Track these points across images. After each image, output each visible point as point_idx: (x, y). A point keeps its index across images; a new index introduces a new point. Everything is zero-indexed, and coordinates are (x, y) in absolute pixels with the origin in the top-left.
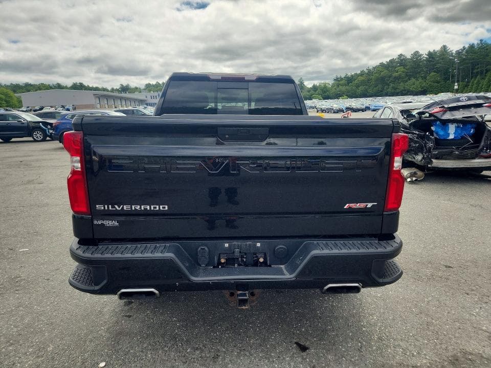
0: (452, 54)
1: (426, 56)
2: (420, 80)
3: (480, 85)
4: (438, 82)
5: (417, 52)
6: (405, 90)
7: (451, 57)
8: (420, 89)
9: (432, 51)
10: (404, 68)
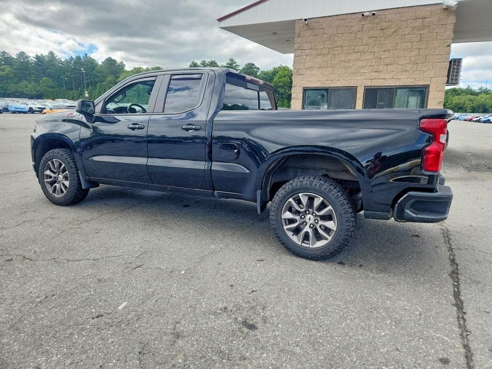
0: (61, 61)
1: (34, 59)
2: (33, 84)
3: (93, 95)
4: (53, 88)
5: (24, 53)
6: (17, 92)
7: (61, 65)
8: (35, 93)
9: (39, 55)
10: (11, 67)
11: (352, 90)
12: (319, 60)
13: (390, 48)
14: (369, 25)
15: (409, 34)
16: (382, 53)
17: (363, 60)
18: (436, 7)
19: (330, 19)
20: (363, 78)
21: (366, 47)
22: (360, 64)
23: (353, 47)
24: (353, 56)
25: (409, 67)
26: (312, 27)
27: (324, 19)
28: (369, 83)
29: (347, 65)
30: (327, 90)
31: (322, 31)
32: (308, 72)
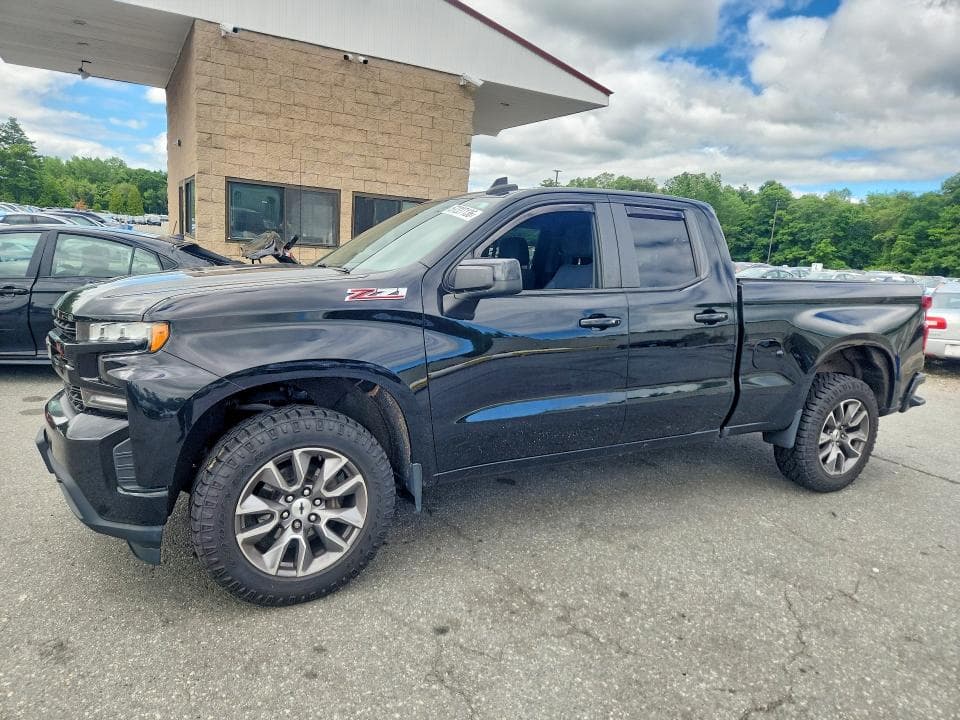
11: (332, 197)
12: (258, 122)
13: (392, 131)
14: (354, 79)
15: (416, 112)
16: (379, 136)
17: (348, 142)
18: (450, 79)
19: (280, 43)
20: (350, 175)
21: (352, 120)
22: (343, 148)
23: (327, 113)
24: (330, 131)
25: (419, 168)
26: (238, 48)
27: (263, 40)
28: (361, 187)
29: (319, 145)
30: (280, 189)
31: (262, 64)
32: (234, 144)
